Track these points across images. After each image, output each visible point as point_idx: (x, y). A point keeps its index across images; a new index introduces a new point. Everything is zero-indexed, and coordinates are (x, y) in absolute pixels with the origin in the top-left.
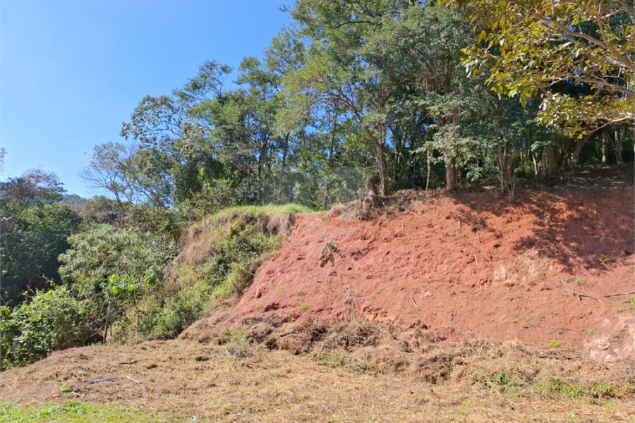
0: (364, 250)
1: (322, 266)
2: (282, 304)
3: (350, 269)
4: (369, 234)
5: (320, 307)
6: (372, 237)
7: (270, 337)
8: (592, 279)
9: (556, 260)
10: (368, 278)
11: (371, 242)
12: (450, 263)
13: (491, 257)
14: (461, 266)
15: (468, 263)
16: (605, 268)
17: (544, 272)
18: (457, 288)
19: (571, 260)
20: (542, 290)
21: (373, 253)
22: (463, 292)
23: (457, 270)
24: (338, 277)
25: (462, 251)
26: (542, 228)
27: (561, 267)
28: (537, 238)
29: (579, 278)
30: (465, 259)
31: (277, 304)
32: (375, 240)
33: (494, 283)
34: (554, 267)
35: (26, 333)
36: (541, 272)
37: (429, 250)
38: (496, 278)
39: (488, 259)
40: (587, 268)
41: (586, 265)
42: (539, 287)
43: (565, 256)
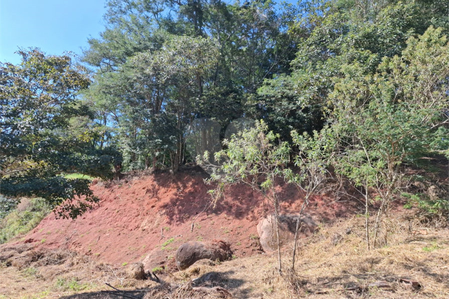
2: (35, 239)
3: (84, 218)
4: (104, 197)
5: (52, 242)
6: (104, 200)
7: (9, 260)
8: (174, 228)
9: (168, 216)
10: (90, 224)
11: (102, 202)
12: (129, 216)
13: (147, 213)
14: (132, 218)
16: (183, 222)
17: (160, 223)
18: (125, 231)
19: (174, 217)
20: (153, 233)
21: (100, 209)
22: (124, 234)
23: (130, 220)
24: (75, 224)
25: (137, 209)
26: (175, 197)
27: (168, 220)
29: (171, 226)
30: (136, 214)
31: (32, 240)
33: (140, 229)
34: (166, 219)
36: (158, 223)
37: (124, 208)
38: (142, 226)
39: (145, 214)
40: (177, 221)
41: (178, 219)
42: (153, 231)
43: (174, 214)
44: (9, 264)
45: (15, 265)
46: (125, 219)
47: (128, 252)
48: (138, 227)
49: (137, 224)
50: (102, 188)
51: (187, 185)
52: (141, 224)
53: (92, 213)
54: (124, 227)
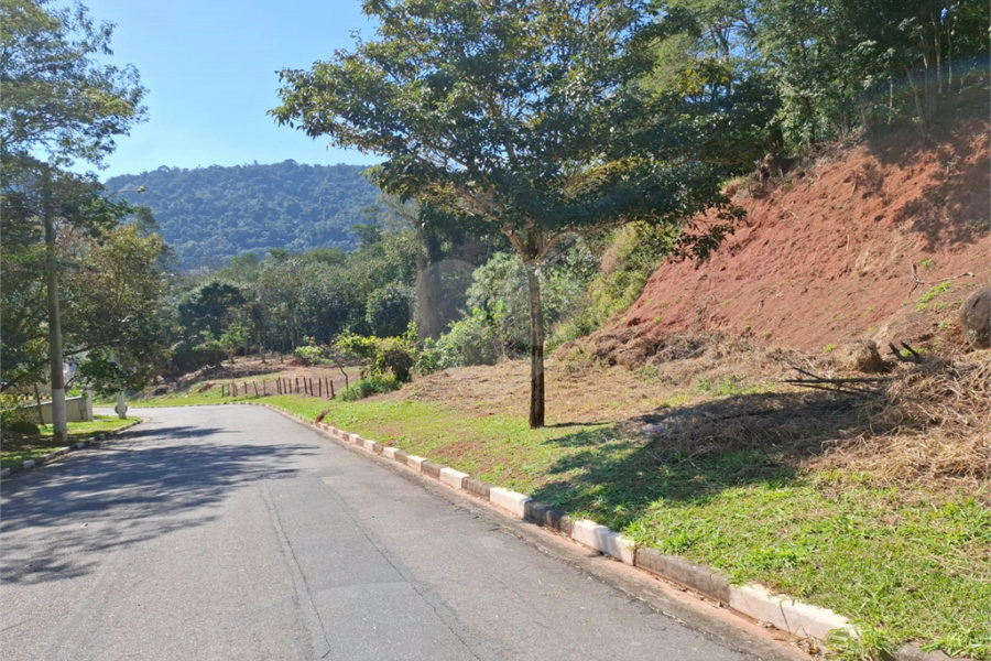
0: (743, 242)
1: (697, 269)
2: (643, 319)
3: (724, 269)
4: (756, 218)
5: (673, 319)
6: (757, 224)
7: (611, 354)
8: (948, 256)
9: (925, 233)
10: (737, 279)
11: (754, 230)
12: (821, 249)
13: (866, 236)
14: (831, 252)
15: (839, 247)
16: (972, 242)
17: (904, 254)
18: (818, 282)
19: (942, 233)
20: (890, 277)
21: (753, 244)
22: (817, 288)
23: (826, 258)
24: (707, 281)
25: (838, 231)
26: (937, 183)
27: (925, 243)
28: (925, 200)
29: (936, 256)
30: (838, 242)
31: (639, 319)
32: (760, 226)
33: (853, 274)
34: (918, 241)
35: (443, 358)
36: (900, 253)
37: (807, 234)
38: (857, 266)
39: (861, 239)
40: (952, 242)
41: (954, 236)
42: (888, 275)
43: (939, 225)
44: (613, 362)
45: (622, 363)
46: (812, 257)
47: (834, 325)
48: (847, 270)
49: (843, 264)
50: (748, 200)
51: (972, 145)
52: (853, 262)
53: (737, 256)
54: (813, 275)
